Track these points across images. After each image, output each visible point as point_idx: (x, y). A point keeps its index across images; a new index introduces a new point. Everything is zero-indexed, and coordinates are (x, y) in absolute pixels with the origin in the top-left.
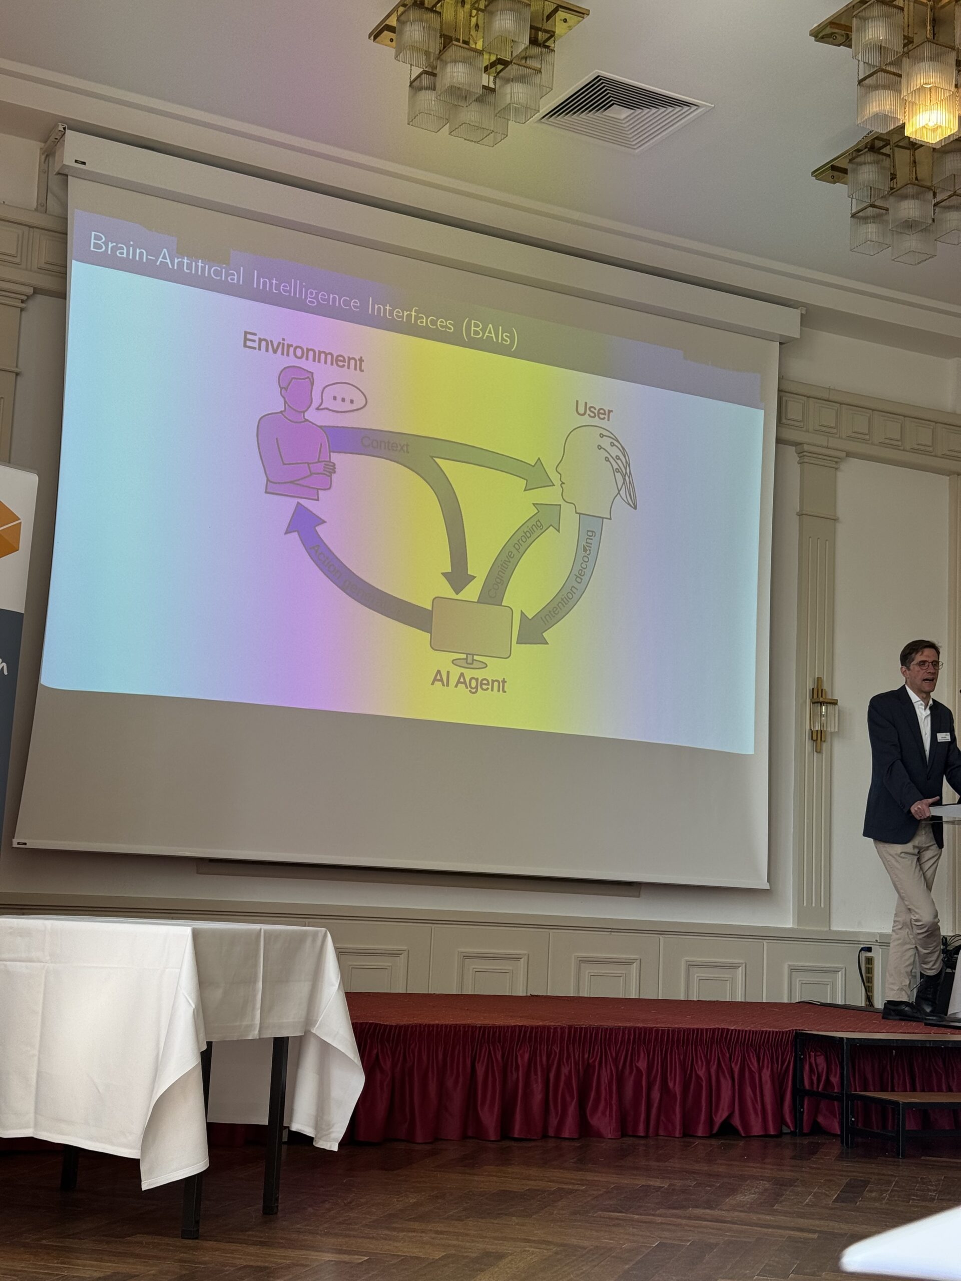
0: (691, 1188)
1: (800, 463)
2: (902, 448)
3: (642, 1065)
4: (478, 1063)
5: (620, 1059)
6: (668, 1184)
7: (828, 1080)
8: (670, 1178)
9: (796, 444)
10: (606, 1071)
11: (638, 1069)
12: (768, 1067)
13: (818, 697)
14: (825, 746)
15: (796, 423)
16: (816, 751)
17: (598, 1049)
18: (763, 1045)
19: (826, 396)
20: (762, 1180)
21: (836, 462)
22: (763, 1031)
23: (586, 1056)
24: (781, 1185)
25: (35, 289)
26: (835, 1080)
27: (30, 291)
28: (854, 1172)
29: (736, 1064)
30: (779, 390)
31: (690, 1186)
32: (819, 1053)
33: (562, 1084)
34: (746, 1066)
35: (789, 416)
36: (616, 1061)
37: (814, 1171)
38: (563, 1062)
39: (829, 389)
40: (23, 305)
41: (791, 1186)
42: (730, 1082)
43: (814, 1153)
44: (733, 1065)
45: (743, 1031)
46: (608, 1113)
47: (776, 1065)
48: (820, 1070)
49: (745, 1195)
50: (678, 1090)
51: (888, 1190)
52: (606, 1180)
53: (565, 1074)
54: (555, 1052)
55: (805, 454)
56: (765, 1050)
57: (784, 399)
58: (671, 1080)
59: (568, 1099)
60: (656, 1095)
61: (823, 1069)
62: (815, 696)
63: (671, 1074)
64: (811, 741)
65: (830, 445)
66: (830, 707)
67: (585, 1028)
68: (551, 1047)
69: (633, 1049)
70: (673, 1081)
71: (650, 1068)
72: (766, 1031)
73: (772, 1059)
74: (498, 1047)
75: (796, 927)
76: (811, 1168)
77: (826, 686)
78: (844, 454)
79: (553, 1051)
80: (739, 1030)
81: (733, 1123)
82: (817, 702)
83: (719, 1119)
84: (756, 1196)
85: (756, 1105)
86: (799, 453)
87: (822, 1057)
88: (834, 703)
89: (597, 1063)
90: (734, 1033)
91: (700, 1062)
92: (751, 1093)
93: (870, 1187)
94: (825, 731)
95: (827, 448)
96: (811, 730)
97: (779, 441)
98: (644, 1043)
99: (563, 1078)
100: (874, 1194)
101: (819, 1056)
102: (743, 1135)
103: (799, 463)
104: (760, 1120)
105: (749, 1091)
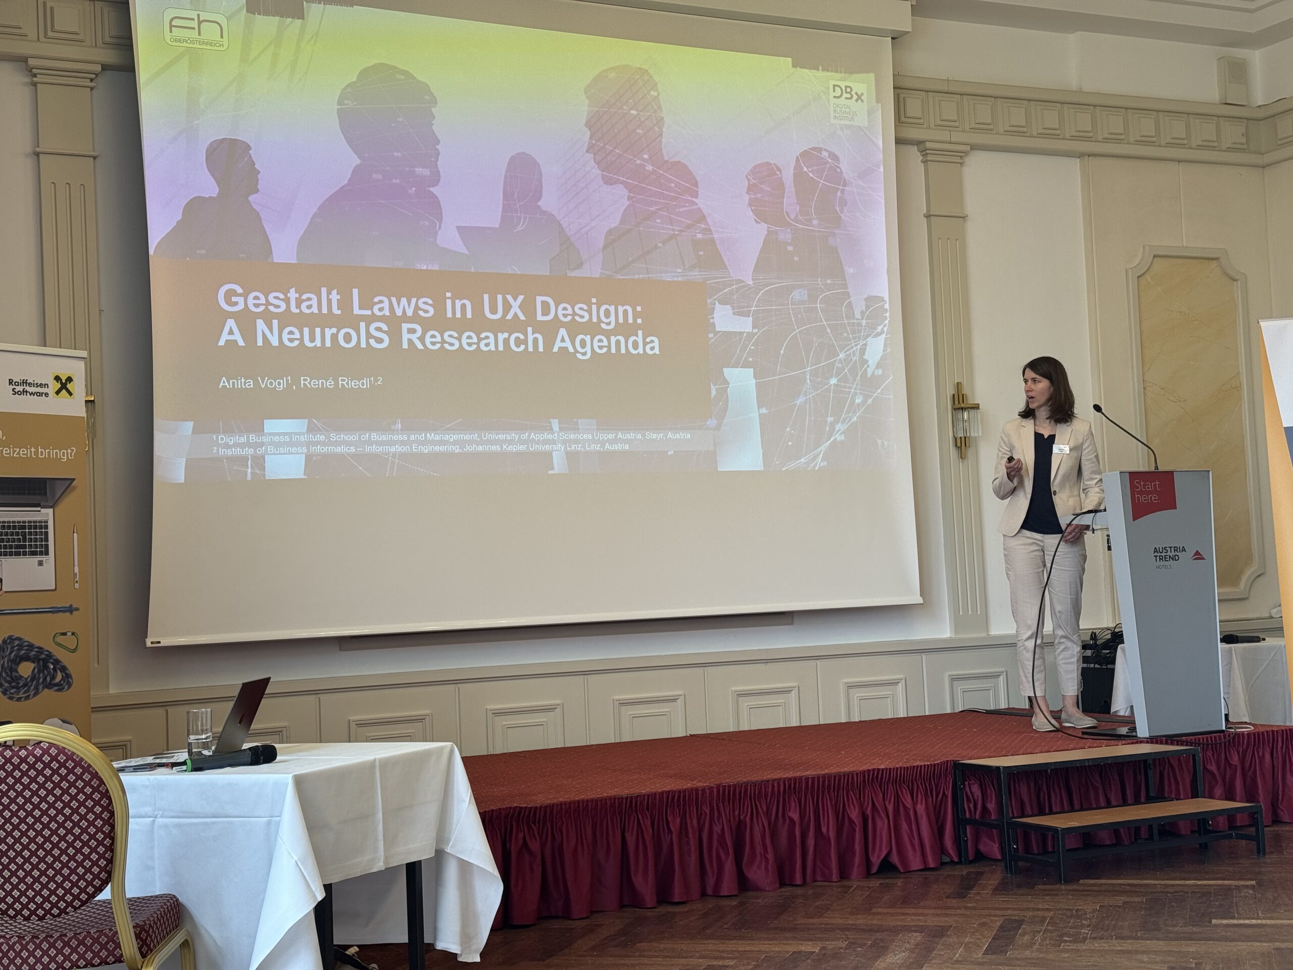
0: (842, 951)
1: (925, 162)
2: (1028, 134)
3: (796, 816)
4: (628, 831)
5: (772, 810)
6: (819, 948)
7: (984, 808)
8: (821, 939)
9: (919, 143)
10: (759, 826)
11: (792, 821)
12: (922, 803)
13: (959, 403)
14: (970, 452)
15: (916, 121)
16: (961, 458)
17: (748, 805)
18: (916, 780)
19: (945, 88)
20: (915, 931)
21: (961, 157)
22: (914, 767)
23: (737, 813)
24: (934, 936)
25: (102, 65)
26: (991, 806)
27: (98, 68)
28: (1009, 909)
29: (890, 802)
30: (894, 88)
31: (841, 948)
32: (973, 782)
33: (715, 843)
34: (901, 803)
35: (908, 114)
36: (768, 814)
37: (968, 912)
38: (714, 821)
39: (948, 80)
40: (92, 84)
41: (943, 936)
42: (886, 821)
43: (971, 888)
44: (887, 803)
45: (894, 769)
46: (763, 867)
47: (931, 799)
48: (976, 797)
49: (895, 955)
50: (832, 835)
51: (1040, 932)
52: (757, 949)
53: (718, 834)
54: (706, 813)
55: (928, 151)
56: (918, 785)
57: (902, 96)
58: (824, 826)
59: (723, 856)
60: (811, 842)
61: (978, 796)
62: (956, 402)
63: (824, 820)
64: (954, 450)
65: (953, 140)
66: (972, 412)
67: (734, 786)
68: (701, 808)
69: (784, 800)
70: (826, 827)
71: (802, 817)
72: (918, 766)
73: (926, 794)
74: (646, 816)
75: (954, 636)
76: (966, 908)
77: (966, 390)
78: (968, 148)
79: (703, 812)
80: (890, 769)
81: (890, 860)
82: (959, 408)
83: (876, 860)
84: (907, 954)
85: (914, 841)
86: (922, 152)
87: (976, 785)
88: (976, 407)
89: (748, 819)
90: (885, 772)
91: (852, 806)
92: (907, 828)
93: (1023, 928)
94: (969, 437)
95: (950, 143)
96: (954, 436)
97: (899, 141)
98: (795, 793)
99: (715, 836)
100: (1026, 937)
101: (974, 784)
102: (902, 871)
103: (922, 162)
104: (919, 853)
105: (904, 826)
